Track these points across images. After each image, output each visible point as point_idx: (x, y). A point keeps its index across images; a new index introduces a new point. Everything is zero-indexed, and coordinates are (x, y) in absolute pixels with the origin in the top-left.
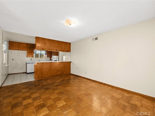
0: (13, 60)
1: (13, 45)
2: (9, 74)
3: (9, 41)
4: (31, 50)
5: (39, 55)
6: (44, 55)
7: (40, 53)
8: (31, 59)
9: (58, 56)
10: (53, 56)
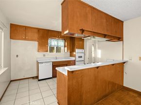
0: (17, 56)
1: (17, 31)
2: (11, 81)
3: (11, 24)
4: (43, 40)
5: (55, 47)
6: (62, 48)
7: (57, 44)
8: (44, 55)
9: (83, 50)
10: (77, 50)
